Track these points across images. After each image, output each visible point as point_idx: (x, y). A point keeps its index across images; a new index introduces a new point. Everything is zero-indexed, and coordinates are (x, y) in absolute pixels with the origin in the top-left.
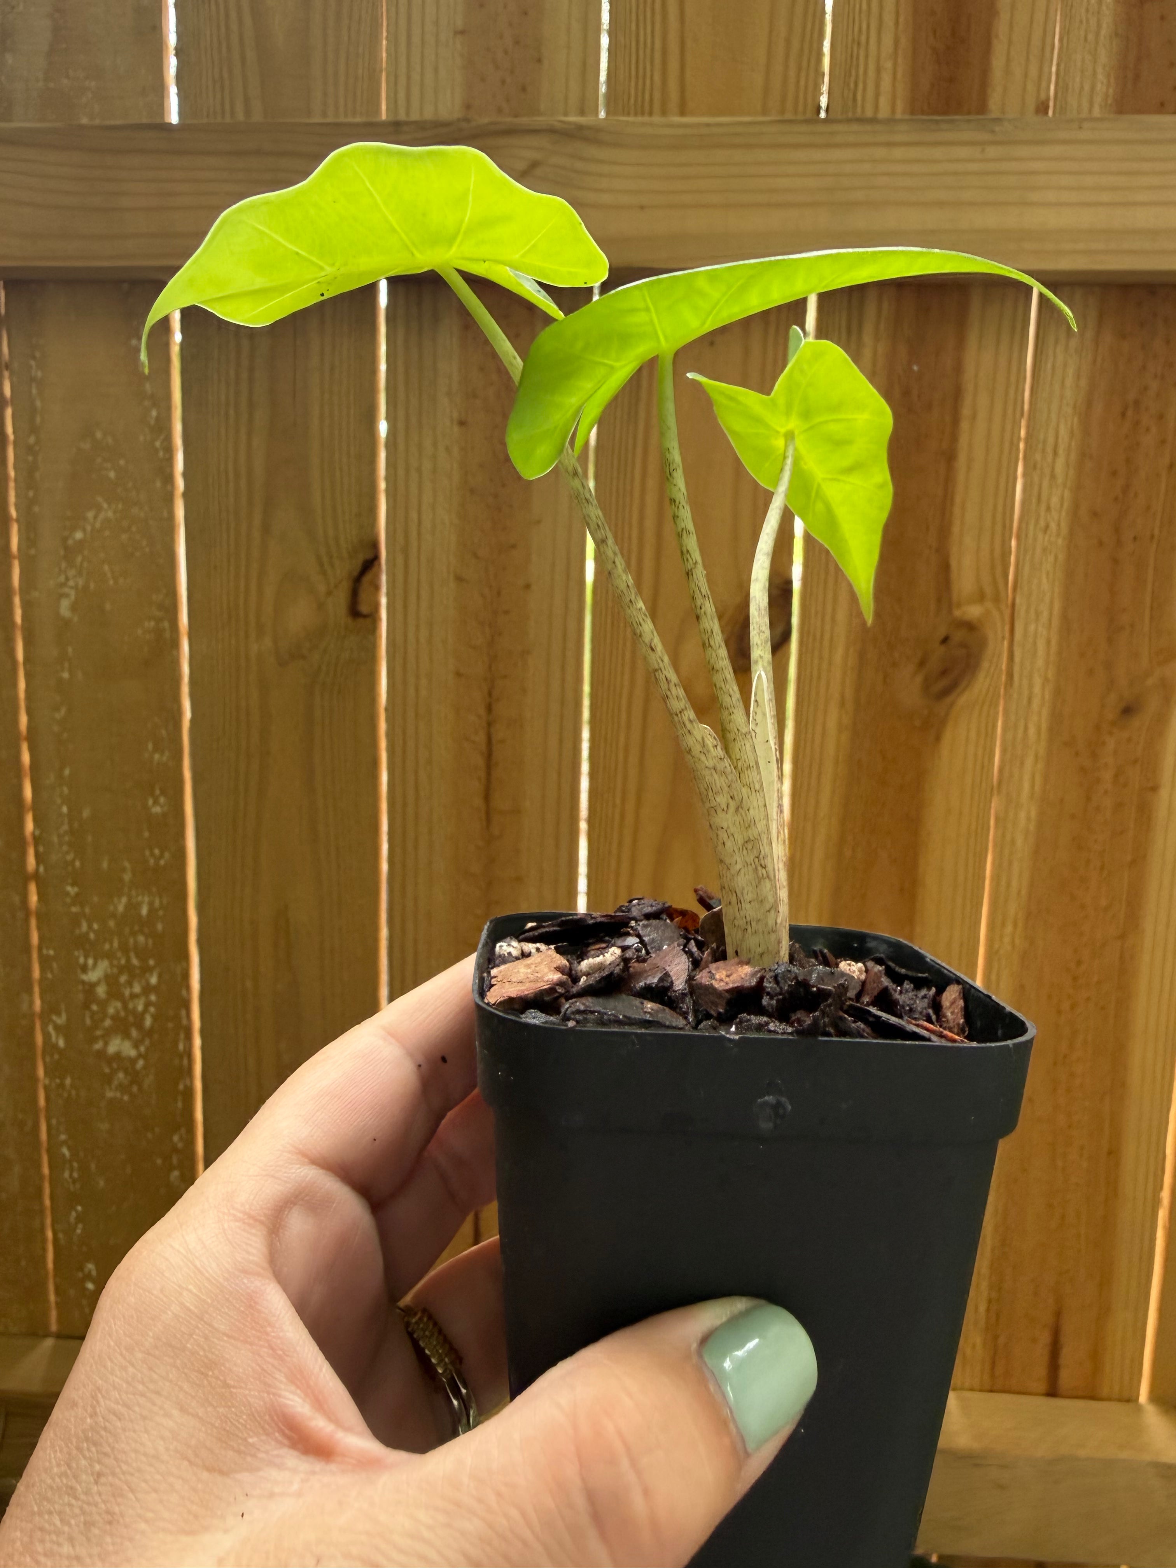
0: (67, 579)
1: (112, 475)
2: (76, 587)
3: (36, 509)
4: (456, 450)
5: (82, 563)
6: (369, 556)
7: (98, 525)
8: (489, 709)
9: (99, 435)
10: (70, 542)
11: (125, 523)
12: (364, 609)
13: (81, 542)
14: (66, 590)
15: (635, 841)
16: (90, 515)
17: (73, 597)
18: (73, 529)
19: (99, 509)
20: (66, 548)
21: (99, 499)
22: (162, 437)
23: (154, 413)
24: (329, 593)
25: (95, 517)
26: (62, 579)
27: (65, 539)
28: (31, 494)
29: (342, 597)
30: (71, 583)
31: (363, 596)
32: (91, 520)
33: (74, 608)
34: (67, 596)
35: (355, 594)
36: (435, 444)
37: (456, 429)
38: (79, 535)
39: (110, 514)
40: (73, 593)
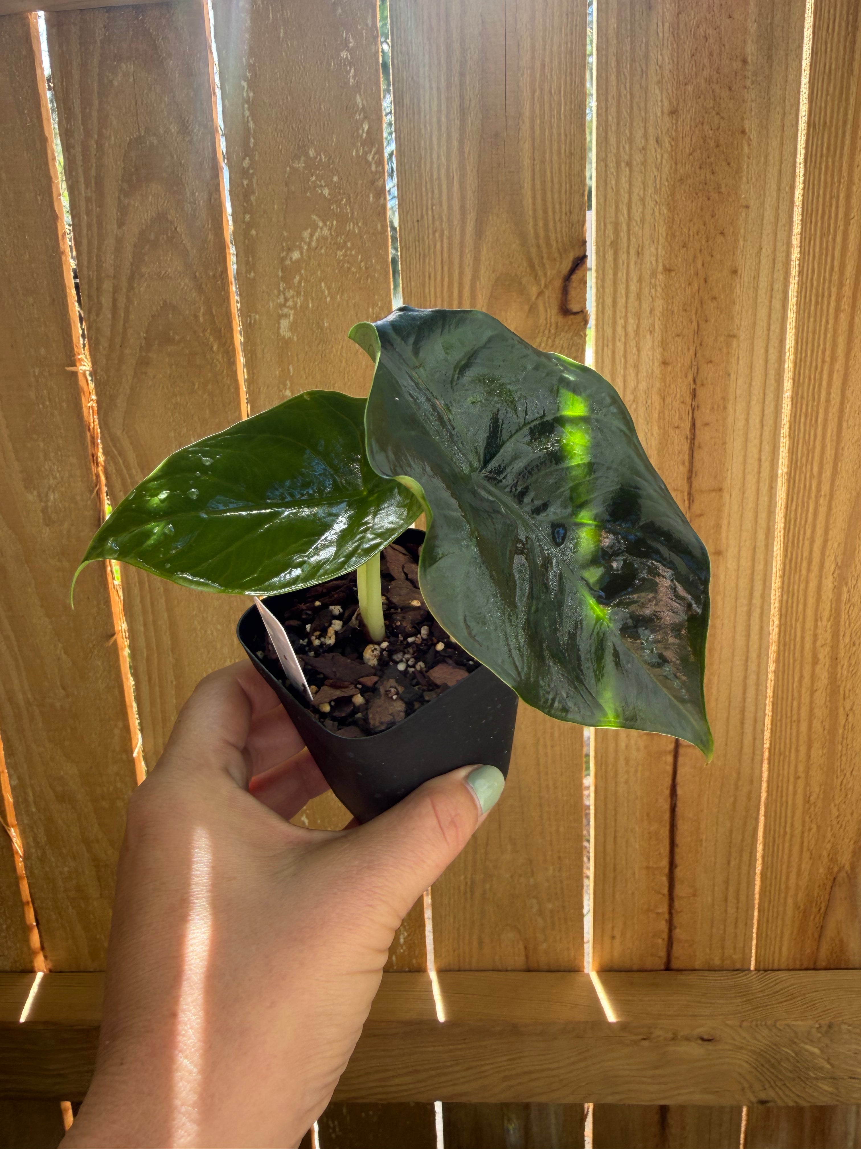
0: (286, 300)
1: (326, 192)
2: (294, 307)
3: (253, 232)
4: (666, 141)
5: (300, 282)
6: (578, 253)
7: (314, 244)
8: (694, 395)
9: (312, 153)
10: (288, 262)
11: (340, 240)
12: (575, 307)
13: (298, 261)
14: (286, 310)
15: (830, 509)
16: (306, 234)
17: (291, 318)
18: (290, 250)
19: (315, 227)
20: (284, 269)
21: (314, 217)
22: (374, 150)
23: (366, 127)
24: (540, 294)
25: (311, 236)
26: (281, 299)
27: (283, 260)
28: (247, 217)
29: (552, 296)
30: (290, 303)
31: (573, 293)
32: (308, 240)
33: (293, 327)
34: (286, 316)
35: (565, 291)
36: (646, 136)
37: (667, 119)
38: (296, 255)
39: (326, 232)
40: (292, 312)
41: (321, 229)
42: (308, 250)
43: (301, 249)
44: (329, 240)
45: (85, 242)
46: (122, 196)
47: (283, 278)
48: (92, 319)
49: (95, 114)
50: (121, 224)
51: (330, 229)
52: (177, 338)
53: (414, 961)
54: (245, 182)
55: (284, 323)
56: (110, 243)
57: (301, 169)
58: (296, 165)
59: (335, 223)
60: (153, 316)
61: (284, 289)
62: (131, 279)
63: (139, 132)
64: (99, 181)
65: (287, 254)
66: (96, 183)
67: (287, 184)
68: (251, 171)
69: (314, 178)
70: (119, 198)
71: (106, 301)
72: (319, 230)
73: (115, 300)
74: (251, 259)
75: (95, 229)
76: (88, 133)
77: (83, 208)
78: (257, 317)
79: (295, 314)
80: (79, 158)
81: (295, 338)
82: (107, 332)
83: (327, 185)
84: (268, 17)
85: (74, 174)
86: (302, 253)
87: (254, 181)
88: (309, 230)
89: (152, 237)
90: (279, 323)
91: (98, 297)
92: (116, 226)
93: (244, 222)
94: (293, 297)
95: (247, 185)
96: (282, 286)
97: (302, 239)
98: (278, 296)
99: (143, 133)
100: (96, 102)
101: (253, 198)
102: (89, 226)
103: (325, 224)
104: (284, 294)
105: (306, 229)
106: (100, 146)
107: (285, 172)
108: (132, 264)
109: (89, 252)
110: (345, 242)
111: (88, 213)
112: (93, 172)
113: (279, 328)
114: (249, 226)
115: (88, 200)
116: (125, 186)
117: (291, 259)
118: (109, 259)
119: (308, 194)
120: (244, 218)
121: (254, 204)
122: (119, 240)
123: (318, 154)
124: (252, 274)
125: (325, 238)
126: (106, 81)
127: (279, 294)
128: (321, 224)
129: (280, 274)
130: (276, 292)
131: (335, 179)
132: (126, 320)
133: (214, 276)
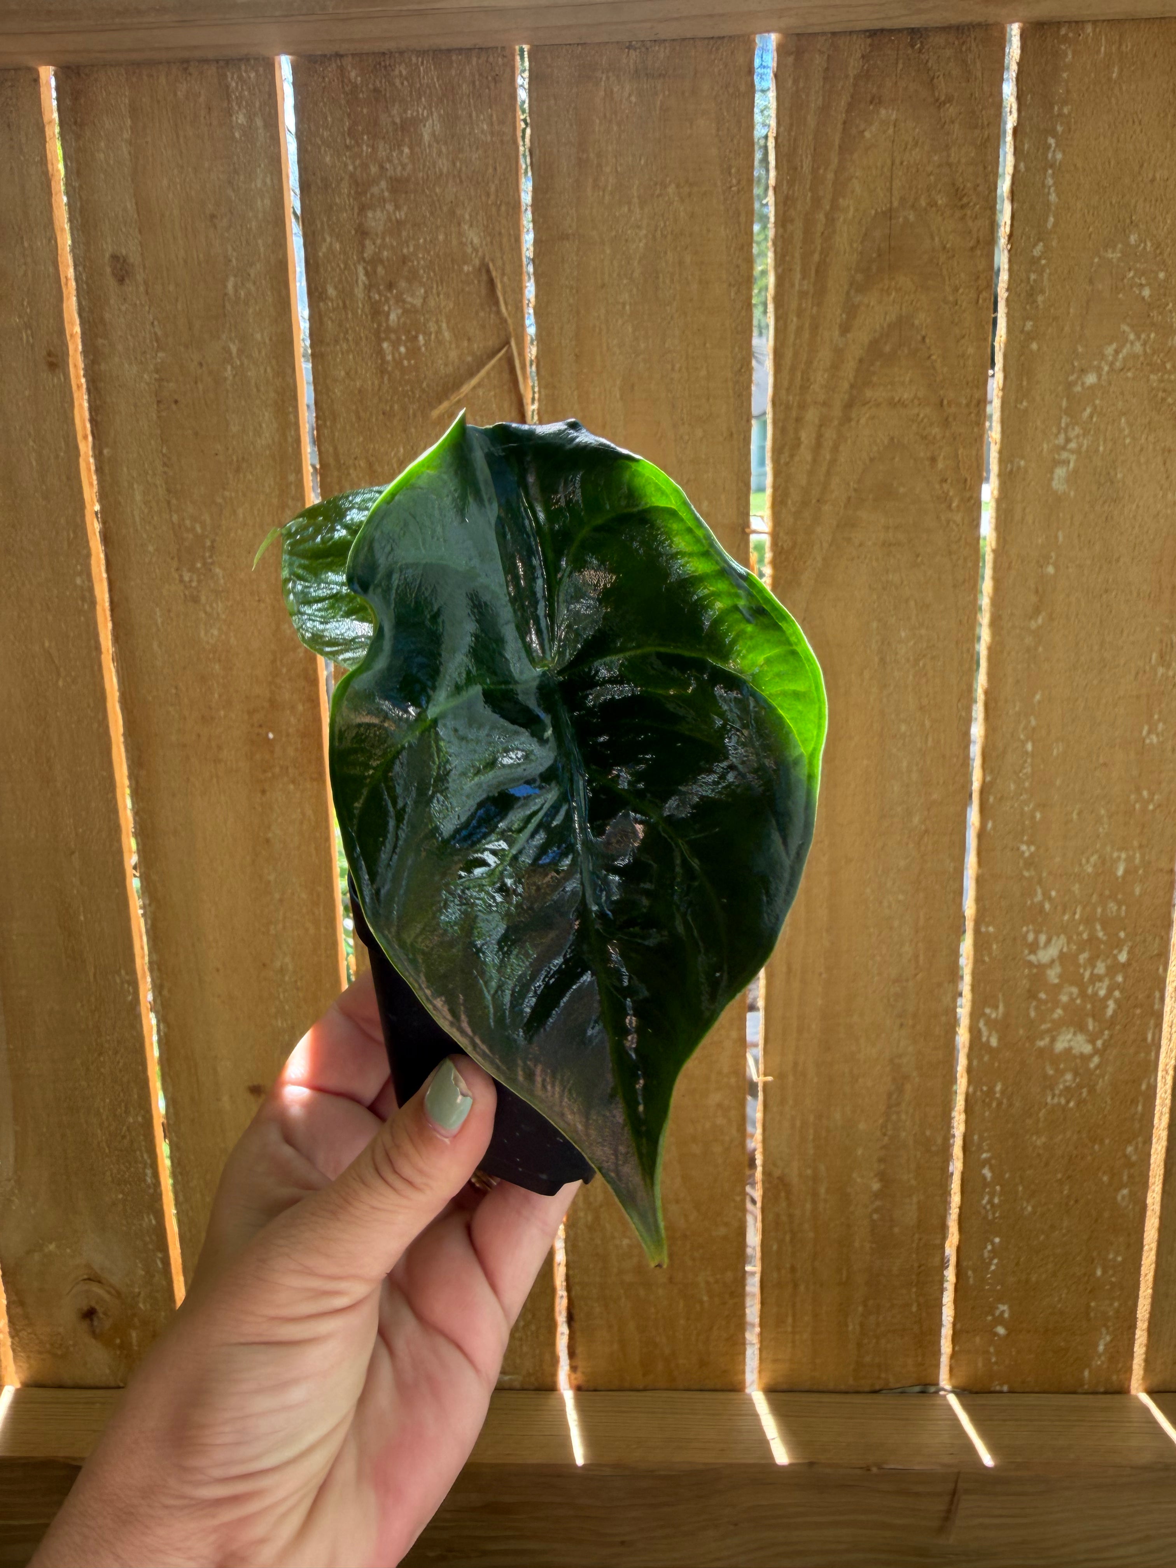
41: (1132, 343)
42: (1108, 373)
43: (1099, 369)
44: (1142, 359)
45: (789, 354)
46: (852, 293)
47: (1068, 412)
48: (782, 461)
49: (830, 176)
50: (845, 329)
51: (1144, 344)
52: (902, 490)
53: (1114, 1377)
54: (1033, 277)
55: (1060, 472)
56: (825, 355)
57: (1115, 260)
58: (1110, 255)
59: (1153, 335)
60: (872, 460)
61: (1067, 425)
62: (849, 406)
63: (891, 202)
64: (821, 270)
65: (1079, 378)
66: (817, 271)
67: (1091, 282)
68: (1043, 262)
69: (1131, 274)
70: (848, 293)
71: (806, 436)
72: (1128, 345)
73: (819, 436)
74: (1025, 383)
75: (806, 335)
76: (817, 202)
77: (794, 305)
78: (1022, 463)
79: (1077, 461)
80: (799, 235)
81: (1072, 494)
82: (802, 479)
83: (1149, 284)
84: (1099, 51)
85: (787, 258)
86: (1099, 377)
87: (1046, 276)
88: (1114, 346)
89: (887, 349)
90: (1052, 473)
91: (796, 431)
92: (837, 333)
93: (1022, 331)
94: (1077, 436)
95: (1035, 281)
96: (1064, 421)
97: (1103, 357)
98: (1057, 436)
99: (896, 204)
100: (835, 160)
101: (1040, 298)
102: (800, 329)
103: (1138, 337)
104: (1066, 432)
105: (1110, 343)
106: (831, 221)
107: (1092, 264)
108: (852, 386)
109: (793, 369)
110: (1164, 363)
111: (800, 313)
112: (816, 257)
113: (1052, 479)
114: (1031, 337)
115: (803, 294)
116: (859, 277)
117: (1083, 384)
118: (820, 378)
119: (1121, 296)
120: (1024, 326)
121: (1041, 306)
122: (839, 353)
123: (1141, 240)
124: (1025, 404)
125: (1135, 357)
126: (854, 131)
127: (1059, 432)
128: (1132, 337)
129: (1064, 403)
130: (1054, 430)
131: (1162, 275)
132: (833, 462)
133: (968, 405)
